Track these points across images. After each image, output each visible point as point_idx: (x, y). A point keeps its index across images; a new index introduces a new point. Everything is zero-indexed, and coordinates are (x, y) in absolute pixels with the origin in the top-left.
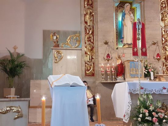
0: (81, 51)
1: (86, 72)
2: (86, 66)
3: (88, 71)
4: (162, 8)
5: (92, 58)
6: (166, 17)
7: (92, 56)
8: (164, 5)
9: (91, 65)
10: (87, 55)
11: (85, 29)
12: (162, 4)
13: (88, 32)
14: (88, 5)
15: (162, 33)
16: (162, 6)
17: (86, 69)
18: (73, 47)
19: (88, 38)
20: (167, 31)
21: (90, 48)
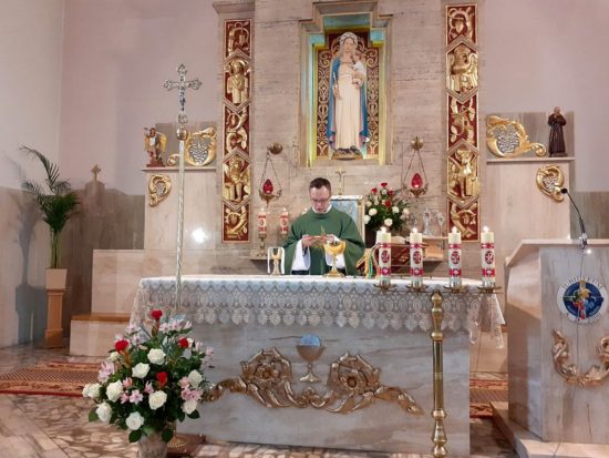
0: (214, 174)
1: (225, 229)
2: (226, 214)
3: (233, 226)
4: (455, 36)
7: (243, 187)
8: (462, 27)
9: (240, 212)
10: (229, 184)
11: (227, 114)
12: (454, 22)
13: (233, 122)
14: (234, 48)
15: (450, 110)
16: (454, 31)
17: (227, 221)
18: (197, 165)
19: (232, 138)
20: (467, 104)
21: (236, 166)
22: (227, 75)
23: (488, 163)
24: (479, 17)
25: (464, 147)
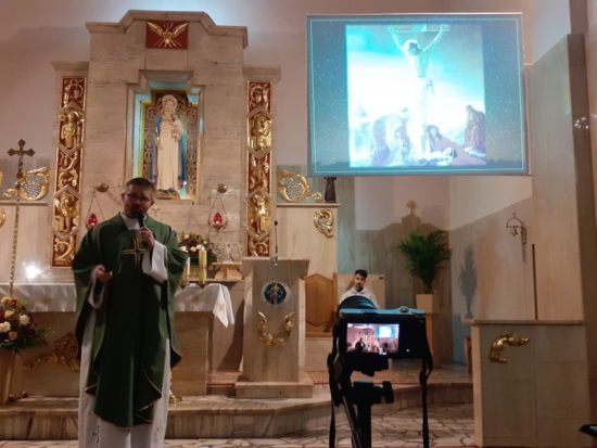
0: (46, 208)
1: (54, 257)
2: (55, 243)
3: (61, 253)
4: (254, 105)
5: (72, 225)
6: (263, 126)
7: (72, 219)
8: (260, 99)
9: (68, 241)
10: (59, 217)
11: (60, 156)
12: (255, 95)
13: (66, 163)
14: (69, 101)
15: (250, 164)
16: (254, 101)
17: (56, 249)
18: (31, 199)
19: (64, 177)
20: (263, 160)
21: (67, 201)
22: (62, 123)
23: (278, 206)
24: (273, 92)
25: (259, 193)
